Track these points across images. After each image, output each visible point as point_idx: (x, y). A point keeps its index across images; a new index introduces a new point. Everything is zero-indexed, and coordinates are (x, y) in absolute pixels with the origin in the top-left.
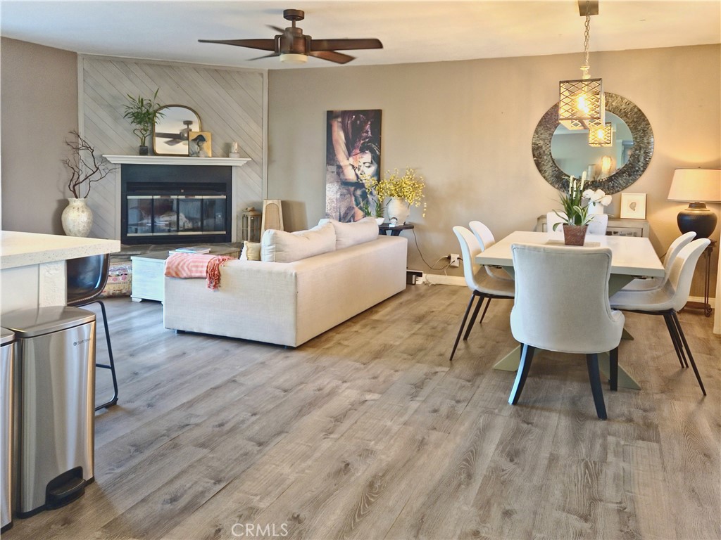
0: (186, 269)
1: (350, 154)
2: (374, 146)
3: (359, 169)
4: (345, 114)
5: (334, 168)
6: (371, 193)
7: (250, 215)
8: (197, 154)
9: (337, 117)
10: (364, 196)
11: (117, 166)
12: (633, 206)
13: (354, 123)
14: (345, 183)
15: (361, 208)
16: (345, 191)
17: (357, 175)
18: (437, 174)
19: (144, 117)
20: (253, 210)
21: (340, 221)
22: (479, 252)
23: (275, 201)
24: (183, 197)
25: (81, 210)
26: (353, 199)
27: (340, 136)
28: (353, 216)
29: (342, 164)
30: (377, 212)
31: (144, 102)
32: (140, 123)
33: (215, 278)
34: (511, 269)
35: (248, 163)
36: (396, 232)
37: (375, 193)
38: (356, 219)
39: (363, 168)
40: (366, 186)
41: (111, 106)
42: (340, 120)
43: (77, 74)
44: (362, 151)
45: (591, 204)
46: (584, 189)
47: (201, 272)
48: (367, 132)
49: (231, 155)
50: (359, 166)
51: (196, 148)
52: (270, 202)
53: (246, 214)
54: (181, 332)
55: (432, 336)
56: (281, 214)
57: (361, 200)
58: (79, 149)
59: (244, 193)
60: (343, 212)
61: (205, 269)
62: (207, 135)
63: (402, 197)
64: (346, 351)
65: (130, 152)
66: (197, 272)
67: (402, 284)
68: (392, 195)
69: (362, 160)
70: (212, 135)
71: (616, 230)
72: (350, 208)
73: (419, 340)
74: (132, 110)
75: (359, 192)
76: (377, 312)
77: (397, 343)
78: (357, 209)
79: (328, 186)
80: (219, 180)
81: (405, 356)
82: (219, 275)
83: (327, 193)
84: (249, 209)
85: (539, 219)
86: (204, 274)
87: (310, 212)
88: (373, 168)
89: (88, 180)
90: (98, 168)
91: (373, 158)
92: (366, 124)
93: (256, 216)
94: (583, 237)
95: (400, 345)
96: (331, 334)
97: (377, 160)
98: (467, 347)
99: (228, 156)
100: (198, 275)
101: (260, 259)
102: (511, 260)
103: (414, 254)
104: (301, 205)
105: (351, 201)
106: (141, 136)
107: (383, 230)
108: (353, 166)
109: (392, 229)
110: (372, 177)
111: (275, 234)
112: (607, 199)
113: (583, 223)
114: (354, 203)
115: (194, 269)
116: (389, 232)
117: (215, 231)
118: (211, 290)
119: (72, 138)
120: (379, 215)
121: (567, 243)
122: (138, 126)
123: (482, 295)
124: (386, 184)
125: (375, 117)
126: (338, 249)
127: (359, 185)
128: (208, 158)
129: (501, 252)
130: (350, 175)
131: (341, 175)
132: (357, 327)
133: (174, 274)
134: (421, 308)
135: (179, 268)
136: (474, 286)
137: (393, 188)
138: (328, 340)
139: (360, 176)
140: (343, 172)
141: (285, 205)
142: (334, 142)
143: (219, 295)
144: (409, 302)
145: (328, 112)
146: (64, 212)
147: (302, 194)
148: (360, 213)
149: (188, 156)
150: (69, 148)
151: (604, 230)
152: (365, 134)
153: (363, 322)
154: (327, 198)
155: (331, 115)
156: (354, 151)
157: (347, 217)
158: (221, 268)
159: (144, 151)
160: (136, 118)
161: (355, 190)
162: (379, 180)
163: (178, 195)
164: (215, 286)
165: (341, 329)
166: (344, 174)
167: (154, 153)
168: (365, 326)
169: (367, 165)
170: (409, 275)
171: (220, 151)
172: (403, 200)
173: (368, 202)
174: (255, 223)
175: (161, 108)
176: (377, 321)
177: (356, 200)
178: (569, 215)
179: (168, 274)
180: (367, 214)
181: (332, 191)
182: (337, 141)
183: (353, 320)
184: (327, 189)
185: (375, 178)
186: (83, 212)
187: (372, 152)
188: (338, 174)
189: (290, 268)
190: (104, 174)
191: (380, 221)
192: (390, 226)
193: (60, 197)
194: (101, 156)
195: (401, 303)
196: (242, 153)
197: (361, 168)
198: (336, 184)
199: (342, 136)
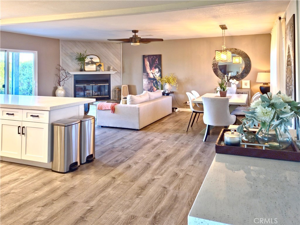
0: (104, 107)
1: (151, 69)
2: (159, 66)
3: (154, 74)
4: (149, 56)
5: (146, 74)
6: (159, 82)
7: (117, 90)
8: (99, 71)
9: (146, 57)
10: (156, 83)
11: (72, 75)
12: (246, 84)
13: (152, 59)
14: (150, 79)
15: (155, 87)
16: (150, 81)
17: (154, 76)
18: (181, 75)
19: (81, 59)
20: (118, 88)
21: (148, 91)
22: (194, 99)
23: (126, 85)
24: (94, 85)
25: (62, 90)
26: (153, 84)
27: (147, 63)
28: (153, 90)
29: (148, 72)
30: (161, 88)
31: (82, 54)
32: (80, 61)
33: (113, 110)
34: (202, 104)
35: (116, 73)
36: (168, 94)
37: (160, 82)
38: (154, 90)
39: (156, 74)
40: (157, 79)
41: (70, 56)
42: (147, 58)
43: (59, 46)
44: (155, 68)
45: (232, 84)
46: (230, 79)
47: (109, 108)
48: (157, 62)
49: (110, 70)
50: (154, 73)
51: (99, 68)
52: (124, 85)
53: (116, 90)
54: (102, 127)
55: (181, 126)
56: (128, 89)
57: (155, 84)
58: (60, 70)
59: (114, 83)
60: (149, 88)
61: (110, 107)
62: (102, 64)
63: (169, 83)
64: (154, 130)
65: (77, 71)
66: (107, 108)
67: (171, 112)
68: (166, 82)
69: (155, 71)
70: (104, 64)
71: (240, 92)
72: (152, 87)
73: (177, 127)
74: (78, 57)
75: (154, 82)
76: (163, 120)
77: (170, 128)
78: (154, 87)
79: (144, 80)
80: (106, 79)
81: (173, 131)
82: (115, 109)
83: (144, 82)
84: (117, 88)
85: (215, 89)
86: (110, 109)
87: (138, 89)
88: (159, 74)
89: (63, 80)
90: (67, 76)
91: (159, 70)
92: (156, 59)
93: (119, 90)
94: (225, 95)
95: (171, 128)
96: (149, 126)
97: (160, 71)
98: (192, 129)
99: (109, 71)
100: (108, 109)
101: (126, 104)
102: (202, 102)
103: (174, 101)
104: (134, 86)
105: (152, 84)
106: (81, 65)
107: (164, 94)
108: (152, 73)
109: (166, 93)
110: (159, 77)
111: (131, 96)
112: (237, 82)
113: (225, 90)
114: (153, 85)
115: (106, 107)
116: (165, 95)
117: (105, 96)
118: (112, 114)
119: (58, 67)
120: (162, 89)
121: (221, 97)
122: (80, 62)
123: (196, 113)
124: (164, 79)
125: (159, 57)
126: (149, 100)
127: (154, 79)
128: (103, 71)
129: (200, 100)
130: (151, 76)
131: (148, 76)
132: (157, 124)
133: (100, 109)
134: (177, 119)
135: (102, 107)
136: (193, 110)
137: (166, 80)
138: (148, 128)
139: (155, 76)
140: (149, 75)
141: (129, 86)
142: (145, 65)
143: (115, 115)
144: (173, 117)
145: (143, 55)
146: (56, 91)
147: (135, 82)
148: (155, 89)
149: (96, 71)
150: (57, 70)
151: (235, 92)
152: (156, 63)
153: (159, 123)
154: (144, 84)
155: (144, 57)
157: (151, 90)
158: (115, 107)
159: (82, 70)
160: (79, 59)
161: (153, 81)
162: (161, 78)
163: (92, 84)
164: (113, 112)
165: (152, 125)
166: (149, 76)
167: (85, 71)
168: (160, 124)
169: (157, 72)
170: (173, 109)
171: (106, 69)
172: (170, 84)
173: (158, 85)
174: (119, 93)
175: (87, 56)
176: (163, 122)
177: (154, 84)
178: (221, 88)
179: (98, 109)
180: (158, 89)
181: (145, 82)
182: (147, 65)
183: (156, 122)
184: (144, 81)
185: (160, 77)
186: (63, 91)
187: (159, 68)
188: (147, 76)
189: (137, 106)
190: (68, 78)
191: (162, 91)
192: (166, 92)
193: (55, 86)
194: (68, 72)
195: (171, 117)
196: (114, 70)
197: (155, 74)
198: (146, 79)
199: (148, 63)
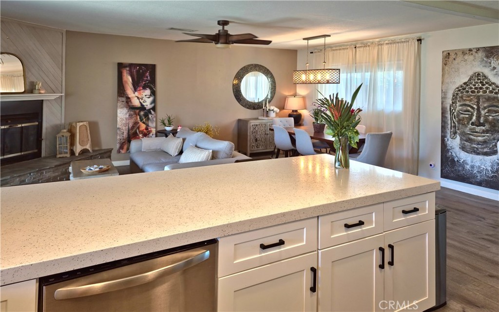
1: (135, 90)
2: (151, 85)
3: (142, 99)
4: (131, 66)
5: (124, 99)
9: (125, 67)
10: (146, 115)
13: (138, 71)
14: (132, 108)
15: (144, 123)
16: (131, 113)
17: (141, 103)
23: (85, 123)
26: (138, 117)
27: (128, 79)
28: (138, 128)
29: (130, 96)
42: (128, 69)
44: (144, 88)
48: (147, 77)
50: (142, 97)
56: (89, 131)
57: (143, 117)
59: (50, 119)
60: (131, 125)
69: (144, 94)
72: (136, 123)
75: (142, 113)
78: (141, 123)
79: (119, 111)
83: (119, 115)
88: (152, 99)
92: (146, 72)
97: (153, 93)
105: (137, 119)
108: (138, 98)
110: (151, 104)
114: (139, 119)
127: (142, 108)
130: (136, 103)
131: (129, 103)
139: (143, 103)
140: (130, 101)
142: (124, 83)
145: (118, 63)
148: (144, 126)
152: (145, 79)
154: (118, 119)
155: (121, 66)
156: (139, 88)
157: (133, 129)
161: (140, 112)
166: (131, 102)
169: (149, 96)
177: (140, 118)
181: (121, 113)
182: (126, 82)
187: (151, 89)
188: (127, 102)
197: (144, 99)
198: (125, 109)
199: (130, 79)
